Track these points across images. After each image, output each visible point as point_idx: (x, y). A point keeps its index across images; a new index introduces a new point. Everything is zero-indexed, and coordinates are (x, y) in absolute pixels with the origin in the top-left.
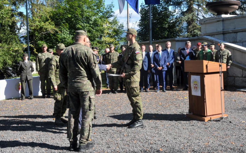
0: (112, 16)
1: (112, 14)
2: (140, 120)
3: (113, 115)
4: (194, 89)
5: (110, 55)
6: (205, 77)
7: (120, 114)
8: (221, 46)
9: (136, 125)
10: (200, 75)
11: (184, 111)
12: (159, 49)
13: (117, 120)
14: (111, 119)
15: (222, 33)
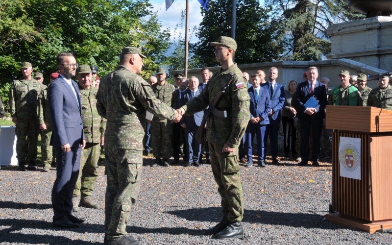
0: (147, 13)
1: (148, 8)
2: (237, 223)
3: (173, 209)
4: (345, 164)
5: (159, 91)
6: (371, 140)
7: (188, 208)
8: (384, 80)
9: (229, 233)
10: (361, 137)
11: (317, 207)
12: (255, 81)
13: (185, 219)
14: (172, 217)
15: (376, 53)
